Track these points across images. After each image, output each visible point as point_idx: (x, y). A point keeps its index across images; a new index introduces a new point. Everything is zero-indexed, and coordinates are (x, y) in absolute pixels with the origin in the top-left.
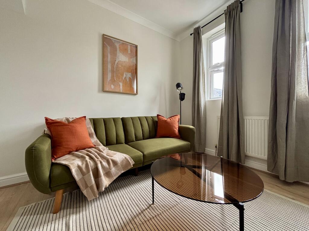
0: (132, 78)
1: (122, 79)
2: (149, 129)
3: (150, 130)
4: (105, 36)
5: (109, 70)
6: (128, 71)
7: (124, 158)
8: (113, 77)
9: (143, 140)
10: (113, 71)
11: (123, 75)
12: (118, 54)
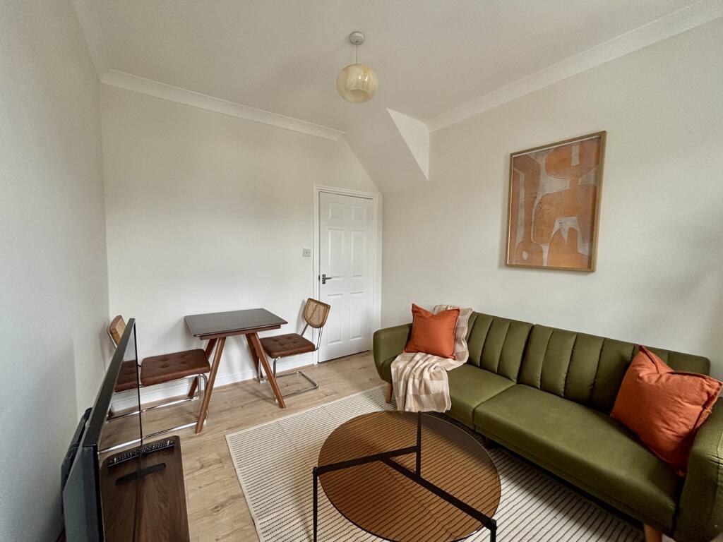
0: (578, 229)
1: (549, 237)
4: (514, 156)
5: (520, 221)
6: (568, 214)
8: (527, 234)
10: (528, 224)
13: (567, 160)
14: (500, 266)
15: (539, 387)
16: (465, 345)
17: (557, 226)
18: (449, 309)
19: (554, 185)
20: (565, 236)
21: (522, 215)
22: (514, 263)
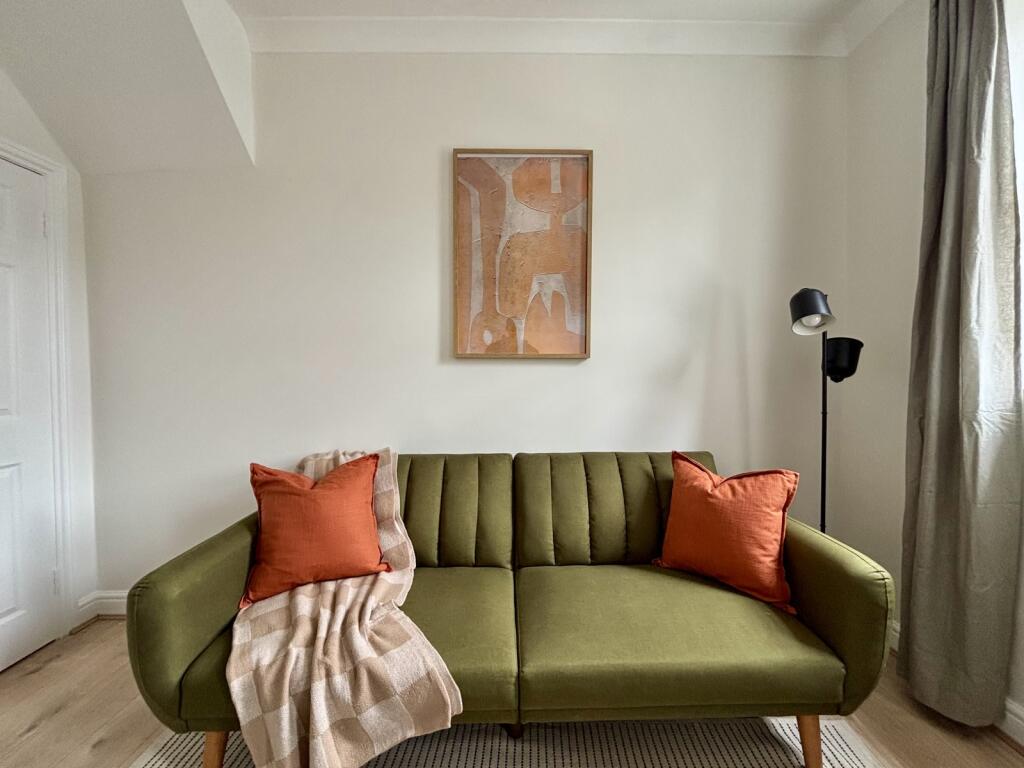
0: (565, 294)
1: (525, 304)
2: (626, 516)
3: (627, 524)
4: (459, 156)
5: (474, 276)
6: (550, 270)
7: (423, 673)
8: (489, 299)
9: (592, 564)
10: (489, 281)
11: (527, 288)
12: (509, 210)
13: (544, 183)
14: (443, 359)
15: (553, 561)
16: (400, 527)
17: (535, 288)
18: (343, 460)
19: (527, 219)
20: (548, 305)
21: (478, 266)
22: (468, 352)
